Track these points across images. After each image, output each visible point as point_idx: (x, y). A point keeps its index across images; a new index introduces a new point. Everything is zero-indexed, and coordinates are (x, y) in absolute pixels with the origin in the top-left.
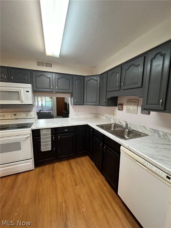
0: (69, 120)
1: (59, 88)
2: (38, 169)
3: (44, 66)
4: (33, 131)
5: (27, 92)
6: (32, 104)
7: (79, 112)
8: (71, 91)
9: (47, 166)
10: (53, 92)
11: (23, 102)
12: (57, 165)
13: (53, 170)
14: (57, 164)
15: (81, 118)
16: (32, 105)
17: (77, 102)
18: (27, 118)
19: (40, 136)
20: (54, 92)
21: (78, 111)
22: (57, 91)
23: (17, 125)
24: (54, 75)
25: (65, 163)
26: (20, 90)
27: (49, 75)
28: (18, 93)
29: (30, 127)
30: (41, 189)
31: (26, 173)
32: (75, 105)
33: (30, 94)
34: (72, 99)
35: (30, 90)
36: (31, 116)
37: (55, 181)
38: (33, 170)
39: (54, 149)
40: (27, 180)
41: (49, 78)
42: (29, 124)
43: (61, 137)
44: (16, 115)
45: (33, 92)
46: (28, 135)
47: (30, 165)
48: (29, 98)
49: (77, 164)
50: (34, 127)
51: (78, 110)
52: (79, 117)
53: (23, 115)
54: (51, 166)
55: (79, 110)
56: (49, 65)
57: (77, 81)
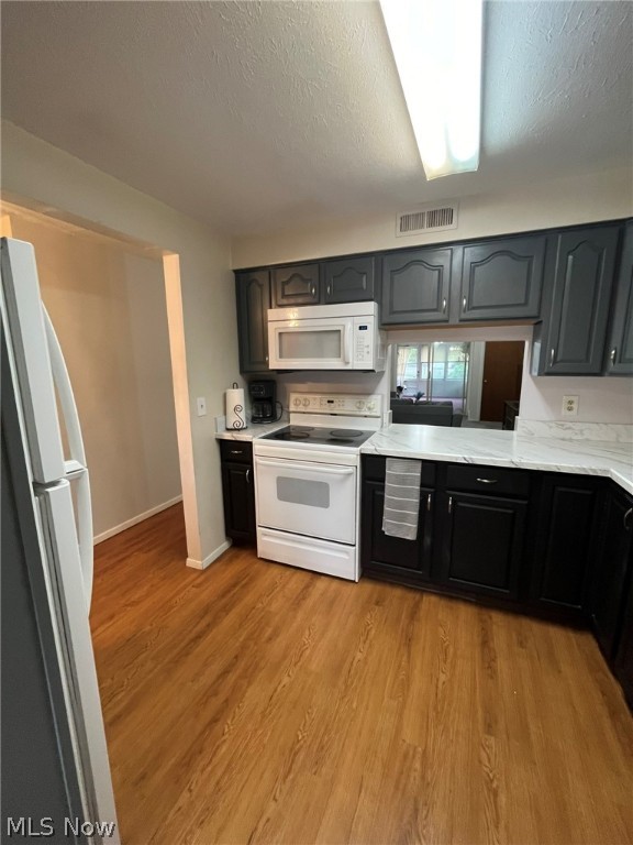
0: (515, 443)
1: (475, 304)
2: (368, 587)
3: (422, 227)
5: (361, 328)
6: (371, 368)
7: (570, 409)
8: (531, 310)
9: (397, 592)
10: (447, 321)
11: (347, 363)
12: (431, 603)
15: (579, 437)
16: (373, 371)
17: (562, 361)
18: (358, 413)
19: (383, 481)
20: (454, 320)
21: (565, 405)
22: (463, 316)
23: (331, 433)
24: (458, 251)
25: (465, 613)
26: (344, 326)
27: (441, 259)
28: (335, 336)
29: (358, 444)
30: (359, 656)
31: (335, 584)
32: (549, 374)
33: (371, 337)
34: (538, 345)
35: (372, 322)
36: (369, 409)
37: (409, 657)
38: (354, 582)
39: (428, 541)
41: (440, 269)
42: (361, 433)
43: (461, 504)
44: (332, 402)
45: (379, 329)
46: (350, 470)
47: (346, 562)
48: (366, 350)
51: (565, 399)
52: (568, 434)
53: (348, 404)
54: (411, 597)
55: (571, 402)
56: (442, 216)
57: (570, 257)
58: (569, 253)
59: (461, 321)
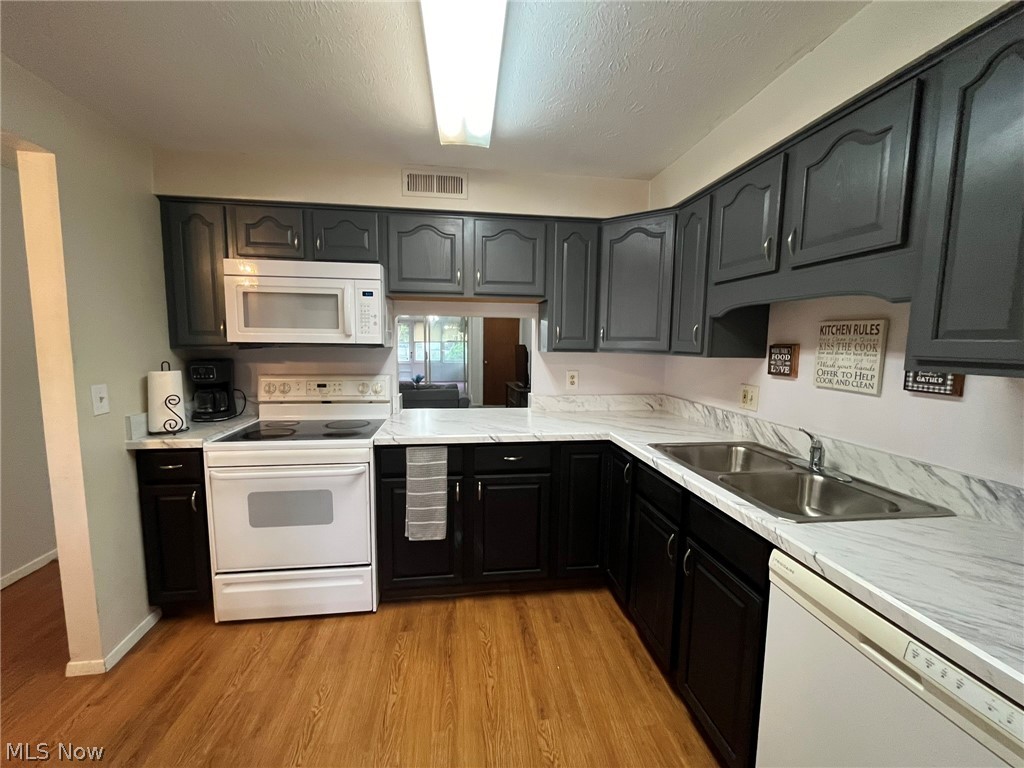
0: (529, 419)
1: (488, 279)
2: (391, 613)
3: (432, 190)
4: (379, 450)
5: (364, 294)
6: (380, 343)
7: (572, 383)
8: (538, 289)
9: (426, 609)
10: (462, 294)
11: (349, 336)
12: (467, 609)
13: (449, 628)
14: (468, 603)
15: (581, 409)
16: (381, 346)
17: (565, 338)
18: (362, 398)
19: (404, 475)
20: (469, 294)
21: (568, 380)
22: (478, 290)
23: (327, 426)
24: (470, 222)
25: (501, 607)
26: (343, 290)
27: (451, 227)
28: (333, 300)
29: (367, 436)
30: (393, 698)
32: (555, 350)
33: (377, 302)
34: (545, 323)
35: (378, 288)
36: (376, 392)
37: (452, 677)
38: (371, 612)
39: (458, 536)
40: (345, 649)
41: (452, 237)
42: (368, 423)
43: (490, 488)
44: (324, 386)
45: (387, 297)
46: (361, 468)
47: (359, 590)
48: (372, 320)
49: (556, 620)
50: (383, 438)
51: (569, 374)
52: (572, 407)
53: (348, 389)
54: (442, 608)
55: (573, 377)
56: (451, 183)
57: (566, 244)
58: (564, 241)
59: (475, 294)
